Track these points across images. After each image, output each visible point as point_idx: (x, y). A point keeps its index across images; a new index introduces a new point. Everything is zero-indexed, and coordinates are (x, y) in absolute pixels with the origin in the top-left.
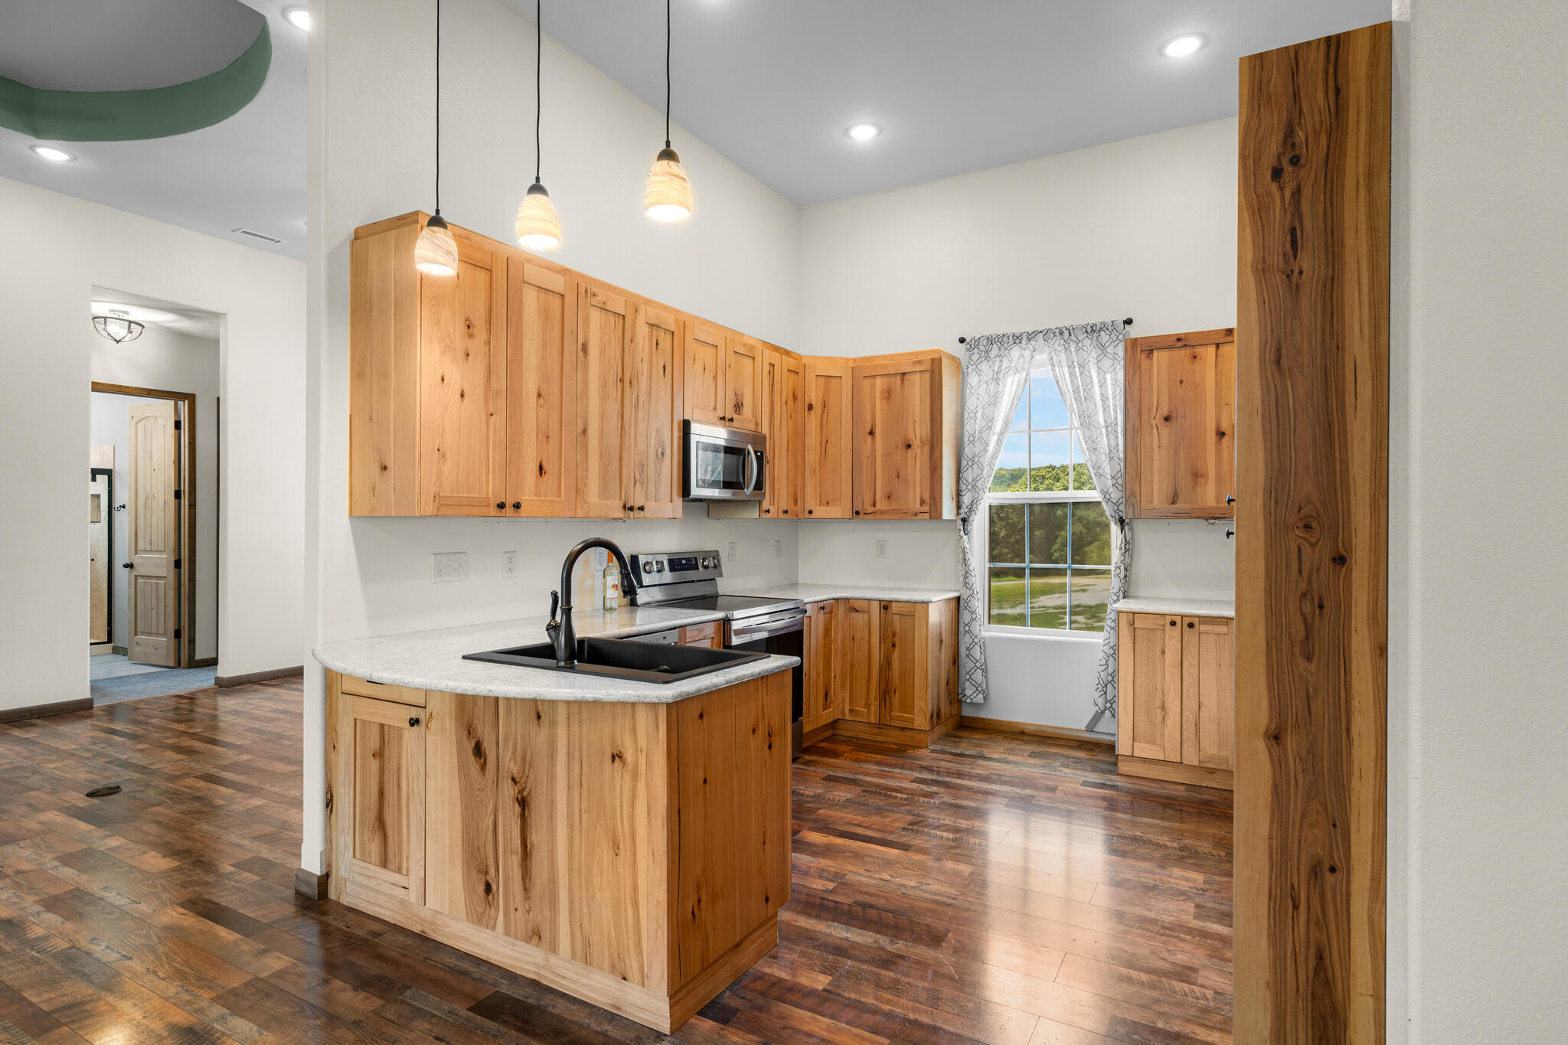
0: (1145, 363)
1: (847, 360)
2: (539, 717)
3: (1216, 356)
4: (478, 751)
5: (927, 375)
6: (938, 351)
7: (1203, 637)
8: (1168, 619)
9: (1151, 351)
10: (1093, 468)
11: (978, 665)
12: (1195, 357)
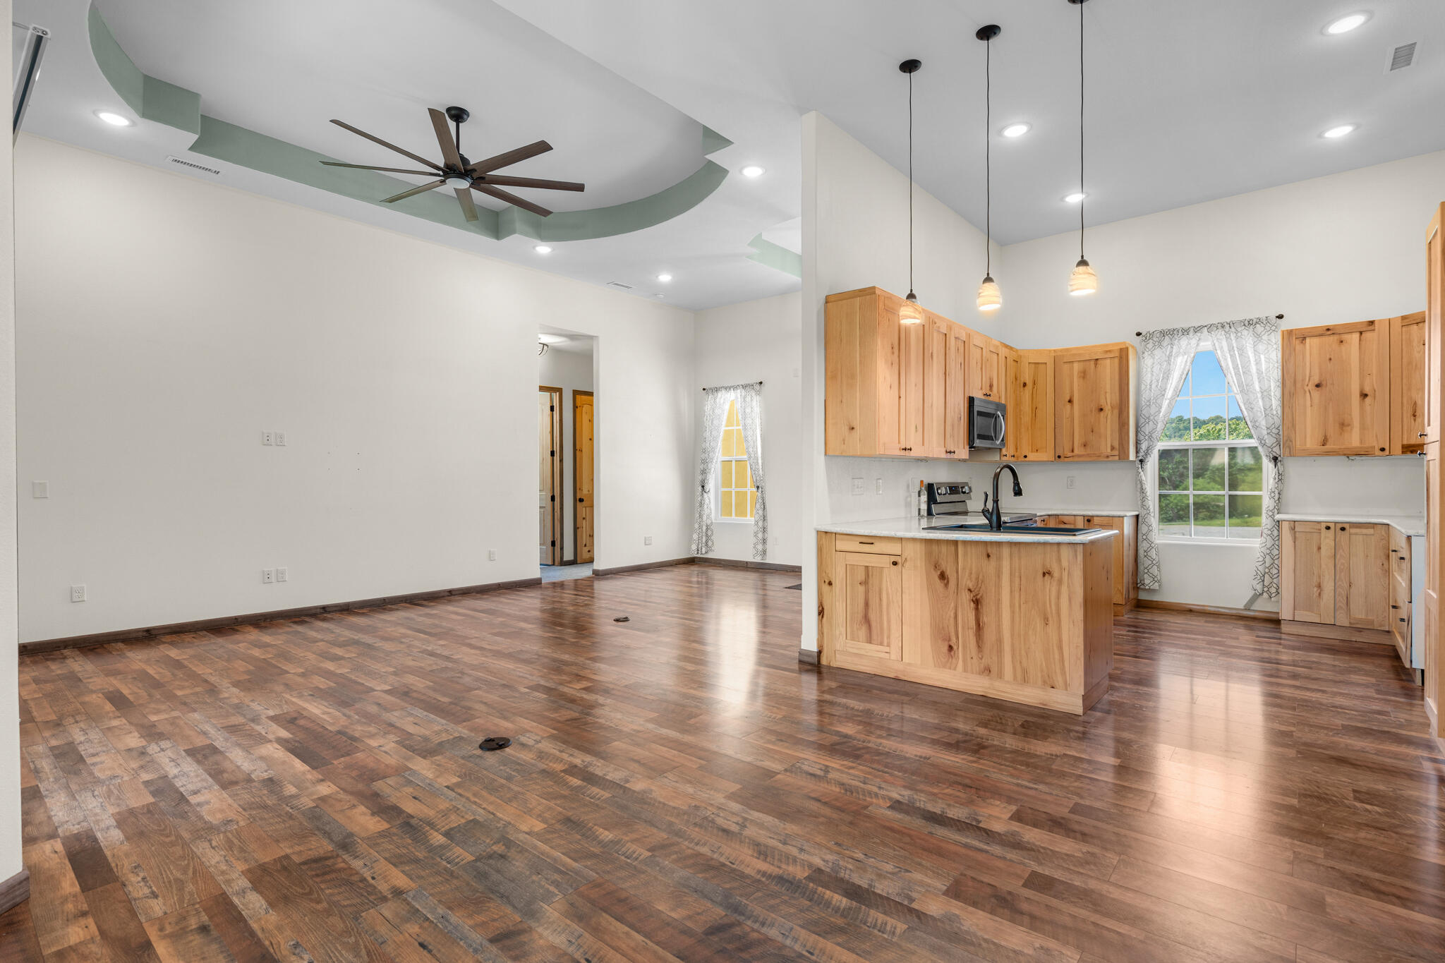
0: (1299, 347)
1: (1050, 351)
2: (988, 556)
3: (1360, 340)
4: (943, 576)
5: (1116, 361)
6: (1124, 343)
7: (1353, 537)
8: (1324, 525)
9: (1304, 338)
10: (1251, 422)
11: (1154, 562)
12: (1342, 342)
